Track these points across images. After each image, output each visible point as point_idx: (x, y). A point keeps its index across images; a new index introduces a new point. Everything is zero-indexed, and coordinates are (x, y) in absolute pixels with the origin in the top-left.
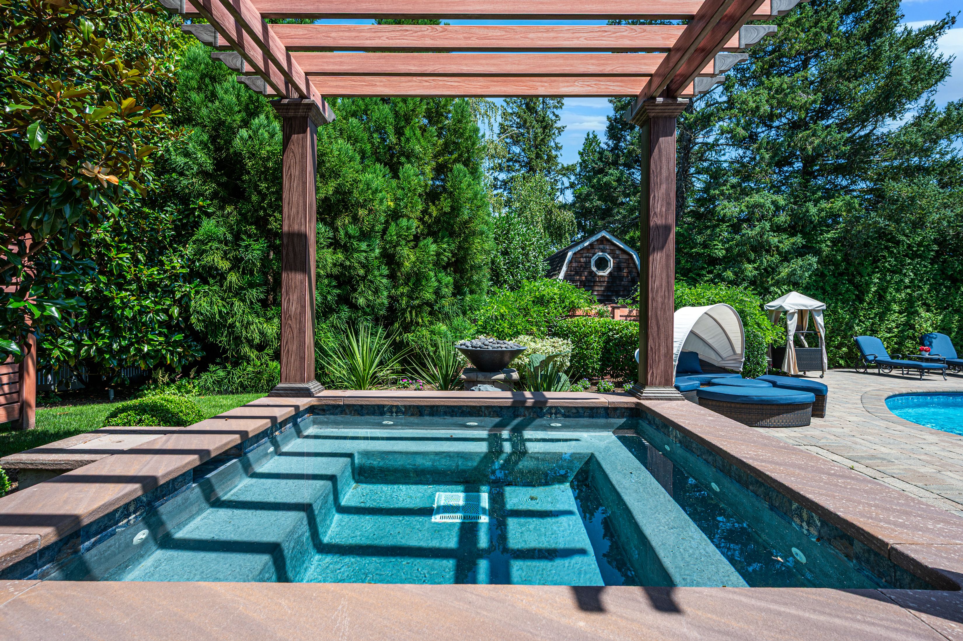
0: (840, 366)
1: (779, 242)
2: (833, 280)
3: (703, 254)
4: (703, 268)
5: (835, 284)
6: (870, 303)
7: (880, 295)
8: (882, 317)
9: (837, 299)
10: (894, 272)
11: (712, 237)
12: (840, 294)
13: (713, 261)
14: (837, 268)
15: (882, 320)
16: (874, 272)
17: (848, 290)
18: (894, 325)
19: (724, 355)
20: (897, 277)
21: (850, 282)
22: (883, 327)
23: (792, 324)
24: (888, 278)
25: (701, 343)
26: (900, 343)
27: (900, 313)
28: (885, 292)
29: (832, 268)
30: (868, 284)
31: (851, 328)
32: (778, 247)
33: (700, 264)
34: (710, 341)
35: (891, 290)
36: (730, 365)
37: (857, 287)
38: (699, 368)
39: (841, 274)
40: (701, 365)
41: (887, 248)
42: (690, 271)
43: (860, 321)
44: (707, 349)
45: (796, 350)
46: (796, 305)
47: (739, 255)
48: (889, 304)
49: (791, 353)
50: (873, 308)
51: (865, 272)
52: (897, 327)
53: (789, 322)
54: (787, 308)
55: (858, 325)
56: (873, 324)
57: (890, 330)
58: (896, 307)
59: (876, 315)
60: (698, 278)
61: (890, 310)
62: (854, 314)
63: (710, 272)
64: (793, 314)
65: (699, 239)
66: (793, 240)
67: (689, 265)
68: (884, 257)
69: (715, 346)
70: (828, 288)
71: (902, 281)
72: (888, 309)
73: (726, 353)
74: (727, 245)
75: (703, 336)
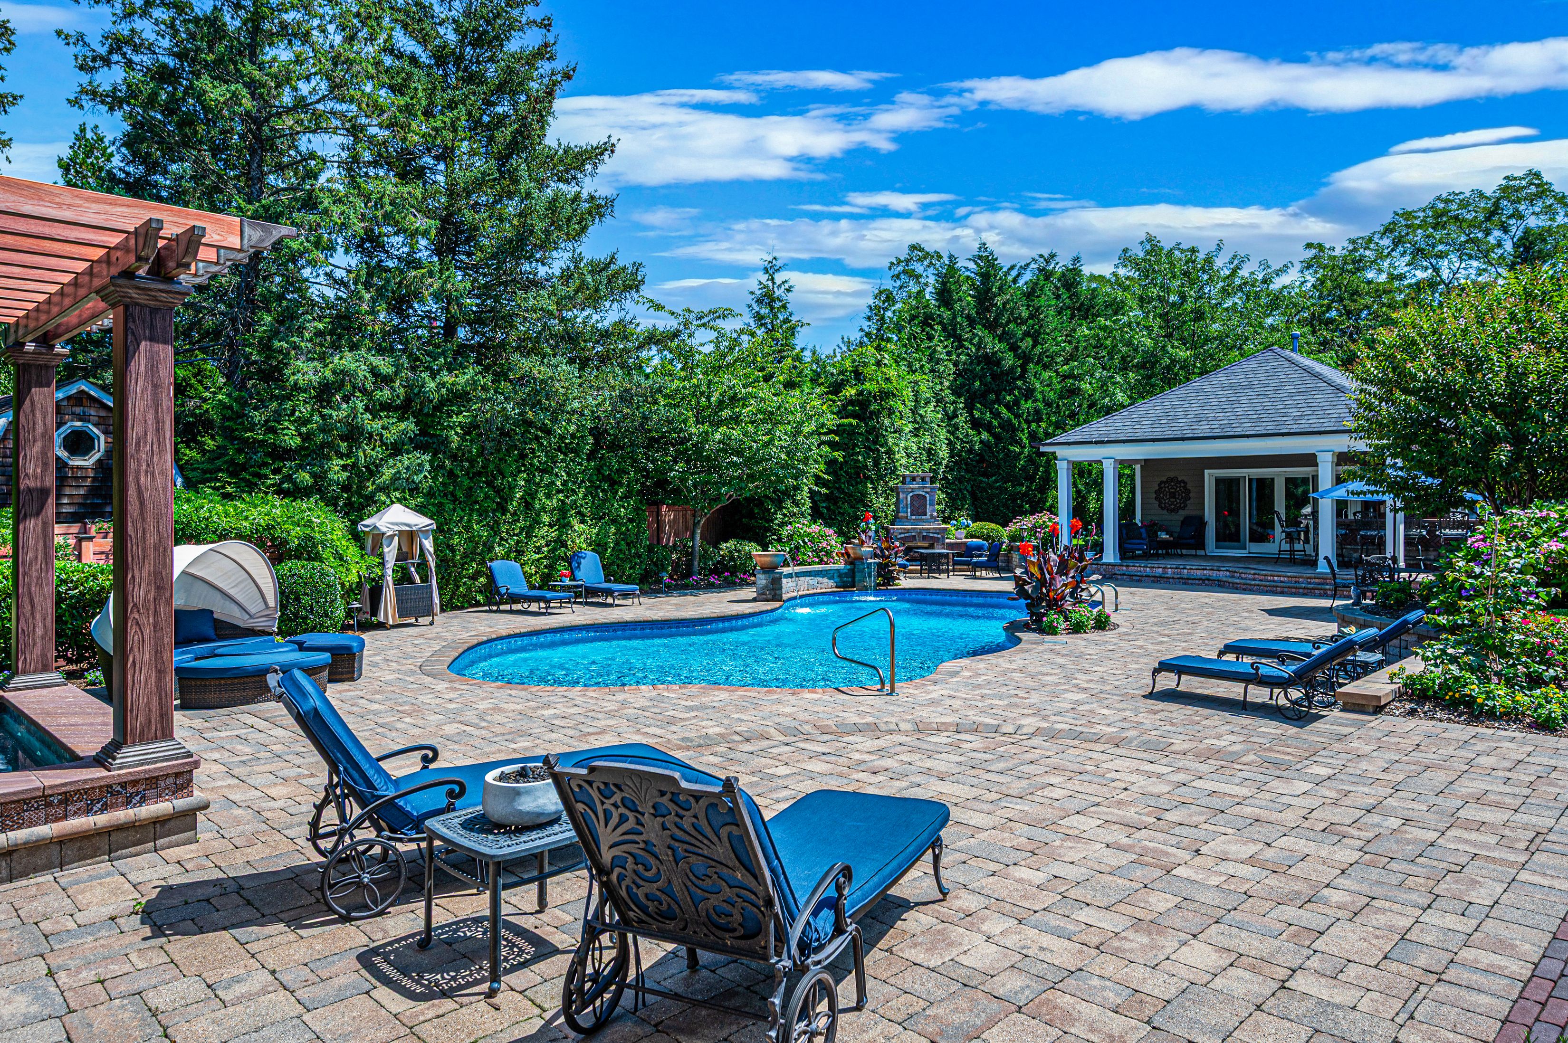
0: (478, 604)
1: (383, 428)
2: (466, 482)
3: (263, 441)
4: (265, 464)
5: (471, 488)
6: (514, 514)
7: (526, 502)
8: (529, 532)
9: (472, 510)
10: (543, 471)
11: (278, 416)
12: (476, 502)
13: (281, 454)
14: (472, 466)
15: (529, 536)
16: (520, 472)
17: (487, 497)
18: (543, 542)
19: (253, 611)
20: (547, 479)
21: (489, 484)
22: (531, 546)
23: (390, 552)
24: (537, 479)
25: (218, 595)
26: (550, 567)
27: (551, 526)
28: (533, 499)
29: (466, 464)
30: (511, 488)
31: (490, 549)
32: (382, 435)
33: (258, 457)
34: (232, 592)
35: (540, 495)
36: (260, 623)
37: (498, 491)
38: (211, 633)
39: (479, 474)
40: (215, 629)
41: (537, 438)
42: (244, 467)
43: (502, 539)
44: (228, 603)
45: (396, 590)
46: (397, 524)
47: (323, 445)
48: (538, 515)
49: (389, 594)
50: (518, 521)
51: (507, 471)
52: (547, 545)
53: (386, 550)
54: (384, 529)
55: (499, 545)
56: (518, 542)
57: (538, 550)
58: (546, 518)
59: (522, 529)
60: (255, 480)
61: (538, 523)
62: (495, 529)
63: (276, 471)
64: (393, 536)
65: (257, 417)
66: (403, 426)
67: (241, 458)
68: (533, 451)
69: (239, 598)
70: (460, 494)
71: (553, 483)
72: (537, 522)
73: (255, 607)
74: (304, 430)
75: (221, 585)
